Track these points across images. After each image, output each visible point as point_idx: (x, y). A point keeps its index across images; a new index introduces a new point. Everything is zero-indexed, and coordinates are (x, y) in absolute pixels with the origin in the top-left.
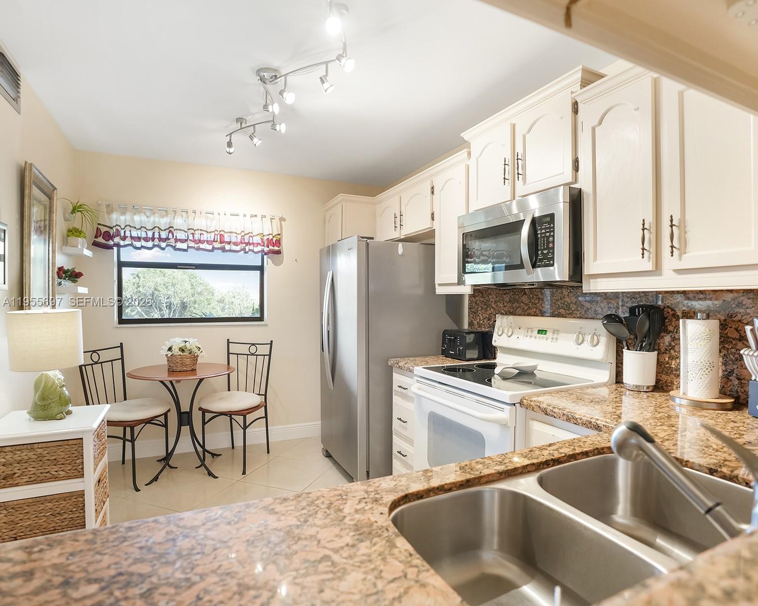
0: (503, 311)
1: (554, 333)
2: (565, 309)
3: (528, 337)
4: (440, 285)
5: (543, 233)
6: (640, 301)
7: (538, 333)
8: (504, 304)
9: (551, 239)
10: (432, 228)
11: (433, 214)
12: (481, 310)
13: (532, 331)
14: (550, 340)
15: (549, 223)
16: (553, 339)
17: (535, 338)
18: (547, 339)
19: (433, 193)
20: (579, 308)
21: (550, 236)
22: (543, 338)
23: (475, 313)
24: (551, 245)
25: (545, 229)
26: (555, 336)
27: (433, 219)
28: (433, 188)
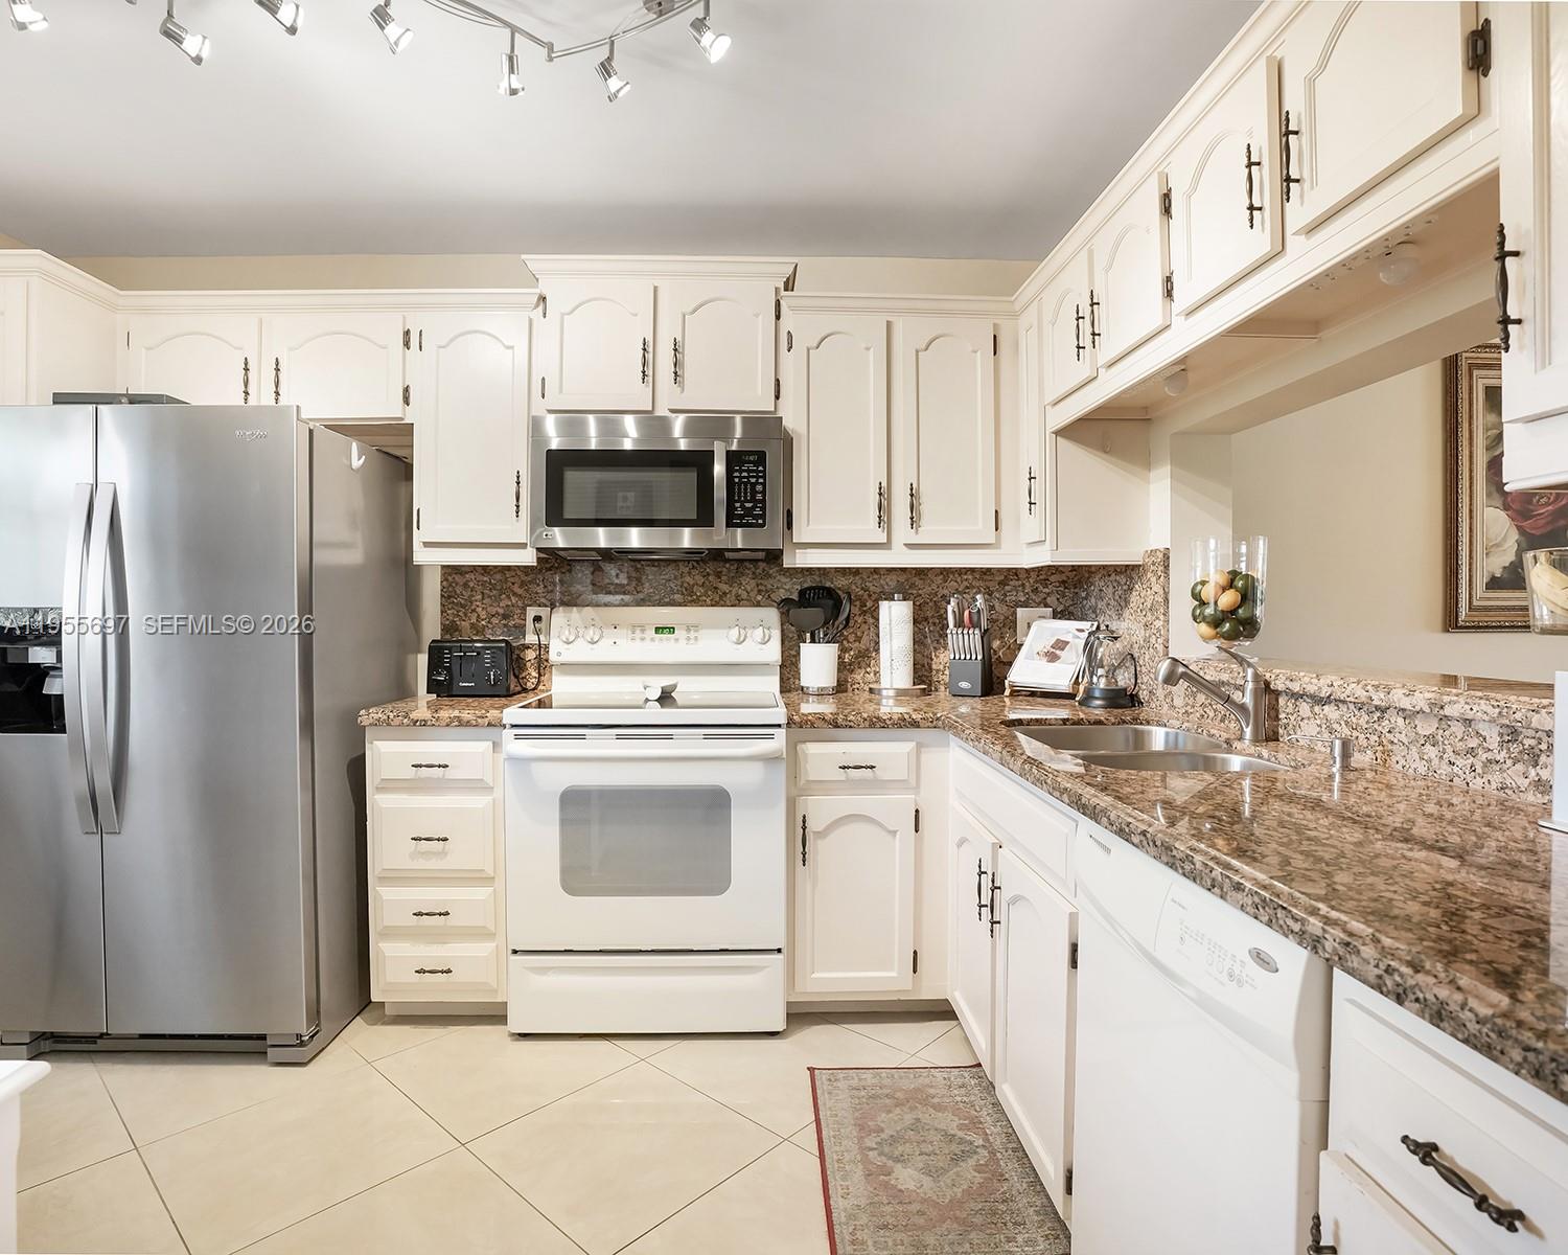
0: (543, 600)
1: (688, 630)
2: (683, 594)
3: (648, 642)
4: (427, 544)
5: (744, 477)
6: (805, 581)
7: (656, 633)
8: (545, 587)
9: (759, 488)
10: (402, 419)
11: (406, 390)
12: (483, 599)
13: (643, 631)
14: (683, 642)
15: (756, 463)
16: (688, 639)
17: (652, 640)
18: (677, 640)
19: (407, 344)
20: (709, 593)
21: (757, 483)
22: (668, 639)
24: (759, 496)
25: (748, 471)
26: (692, 634)
27: (406, 401)
28: (407, 333)
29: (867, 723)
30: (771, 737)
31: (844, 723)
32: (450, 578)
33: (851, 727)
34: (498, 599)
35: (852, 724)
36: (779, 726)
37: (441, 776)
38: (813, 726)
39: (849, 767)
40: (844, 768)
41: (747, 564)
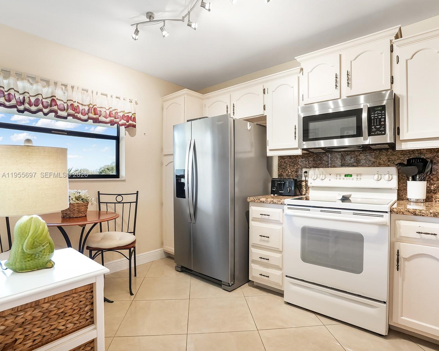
0: (307, 166)
1: (357, 175)
3: (342, 180)
4: (270, 150)
5: (376, 116)
7: (345, 177)
8: (308, 162)
9: (383, 120)
10: (263, 114)
11: (264, 106)
12: (290, 166)
13: (340, 176)
14: (355, 180)
15: (381, 110)
16: (357, 179)
17: (344, 179)
18: (353, 179)
19: (264, 93)
21: (382, 118)
22: (349, 179)
23: (284, 169)
24: (383, 123)
25: (378, 114)
26: (359, 177)
27: (264, 109)
28: (264, 90)
29: (432, 215)
30: (382, 216)
31: (419, 214)
32: (280, 161)
33: (423, 216)
34: (294, 166)
35: (424, 214)
36: (387, 212)
37: (268, 218)
38: (403, 213)
39: (422, 233)
40: (419, 233)
41: (384, 151)
